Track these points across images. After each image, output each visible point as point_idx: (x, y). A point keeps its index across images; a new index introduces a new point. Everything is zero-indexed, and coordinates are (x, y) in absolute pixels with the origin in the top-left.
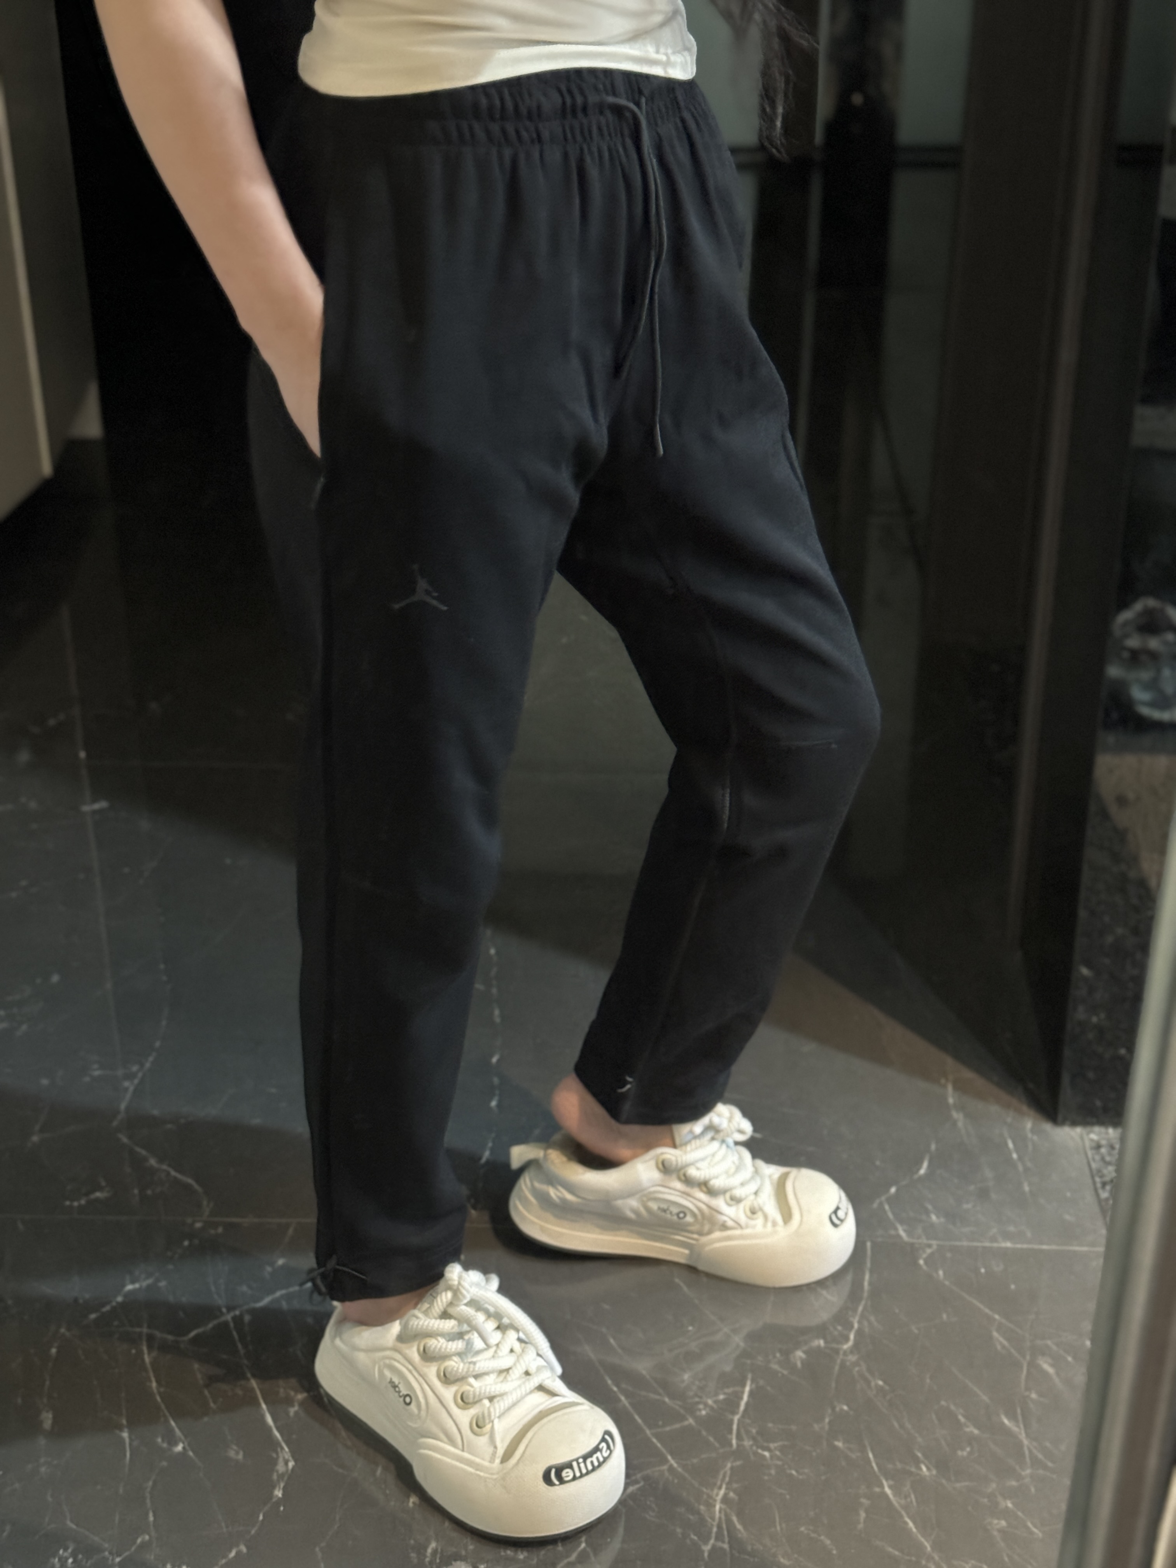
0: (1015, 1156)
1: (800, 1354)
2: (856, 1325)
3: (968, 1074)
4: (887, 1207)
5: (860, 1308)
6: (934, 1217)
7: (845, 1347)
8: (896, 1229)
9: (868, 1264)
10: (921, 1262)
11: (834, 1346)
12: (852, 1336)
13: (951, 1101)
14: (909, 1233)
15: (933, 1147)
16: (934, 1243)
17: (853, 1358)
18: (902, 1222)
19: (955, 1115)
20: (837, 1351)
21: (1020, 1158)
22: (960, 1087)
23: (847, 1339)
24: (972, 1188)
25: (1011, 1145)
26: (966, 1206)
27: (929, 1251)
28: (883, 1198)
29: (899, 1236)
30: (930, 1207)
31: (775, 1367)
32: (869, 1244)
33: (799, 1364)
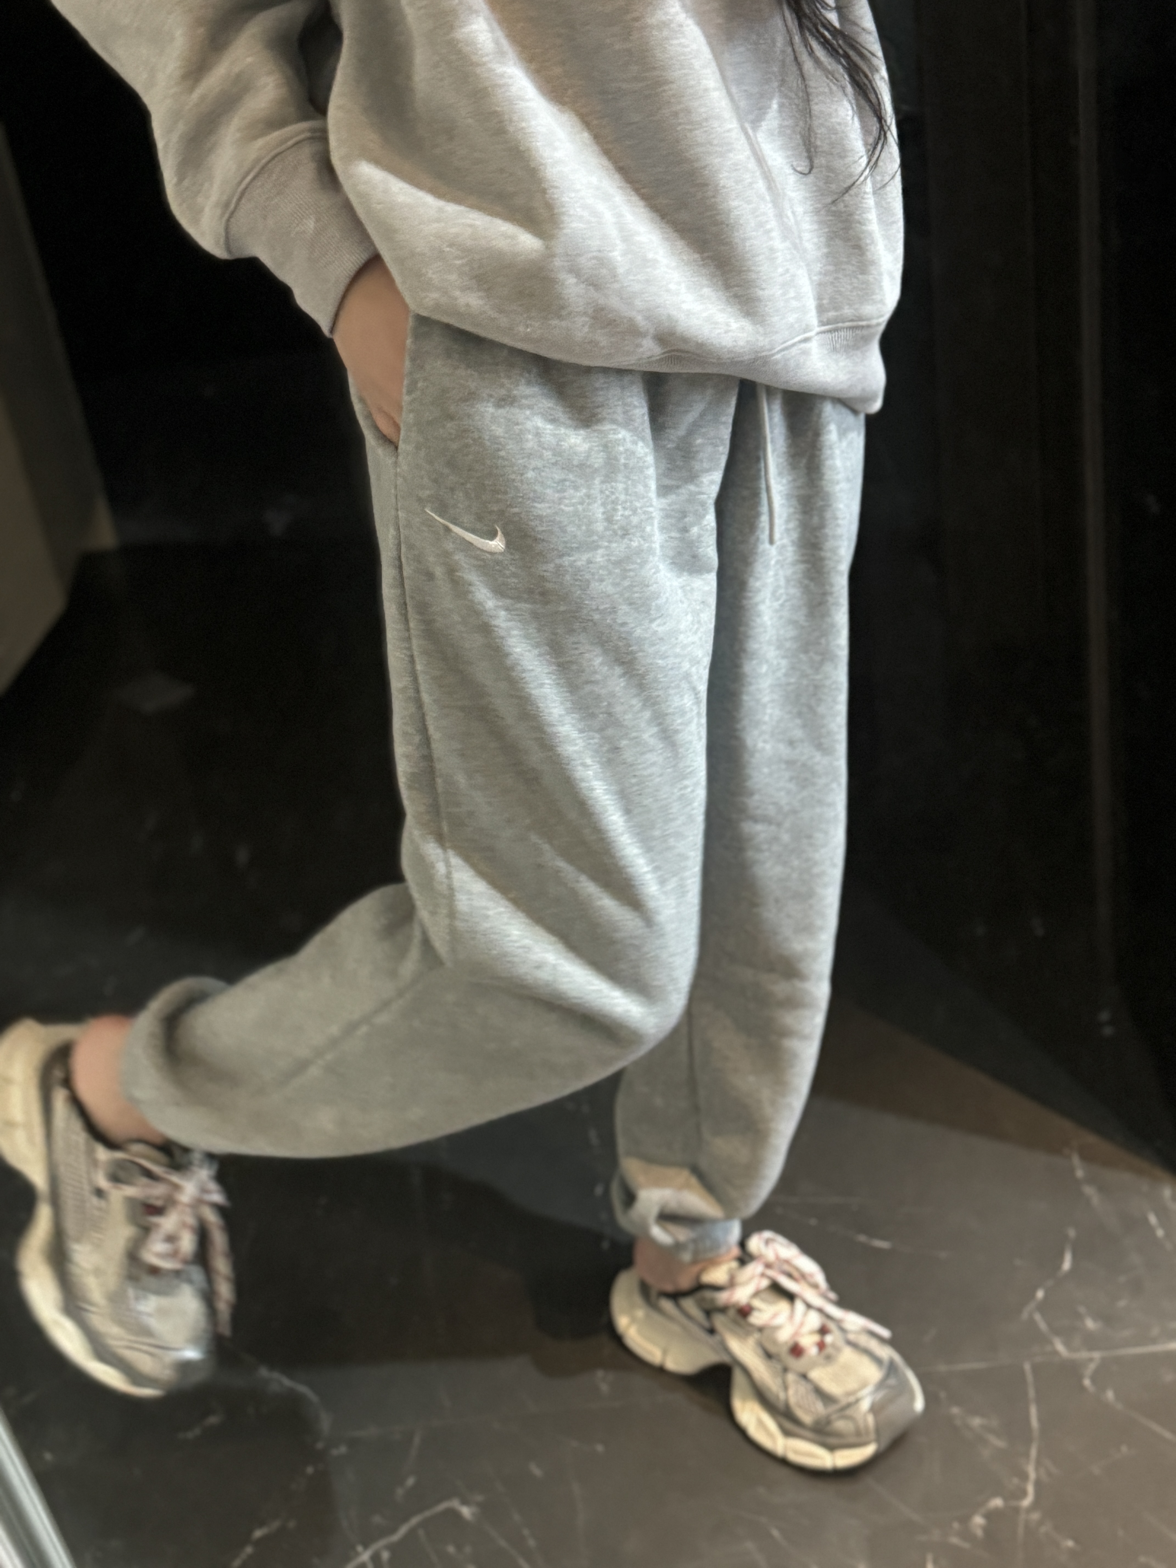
0: (1160, 1233)
1: (979, 1520)
2: (1032, 1475)
3: (1091, 1139)
4: (1038, 1317)
5: (1033, 1452)
6: (1090, 1324)
7: (1027, 1502)
8: (1051, 1343)
9: (1032, 1393)
10: (1087, 1382)
11: (1013, 1503)
12: (1030, 1489)
13: (1080, 1173)
14: (1067, 1344)
15: (1072, 1233)
16: (1097, 1355)
17: (1035, 1516)
18: (1057, 1332)
19: (1089, 1190)
20: (1017, 1510)
21: (1167, 1235)
22: (1087, 1157)
23: (1024, 1494)
24: (1122, 1279)
25: (1153, 1219)
26: (1122, 1303)
27: (1092, 1366)
28: (1032, 1306)
29: (1056, 1353)
30: (1082, 1310)
31: (954, 1540)
32: (1027, 1367)
33: (979, 1533)
